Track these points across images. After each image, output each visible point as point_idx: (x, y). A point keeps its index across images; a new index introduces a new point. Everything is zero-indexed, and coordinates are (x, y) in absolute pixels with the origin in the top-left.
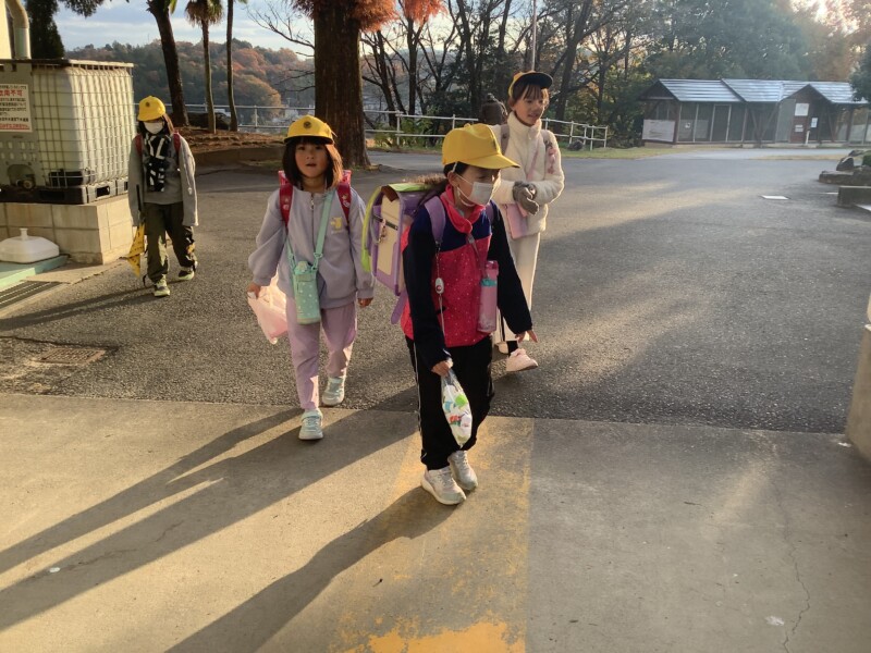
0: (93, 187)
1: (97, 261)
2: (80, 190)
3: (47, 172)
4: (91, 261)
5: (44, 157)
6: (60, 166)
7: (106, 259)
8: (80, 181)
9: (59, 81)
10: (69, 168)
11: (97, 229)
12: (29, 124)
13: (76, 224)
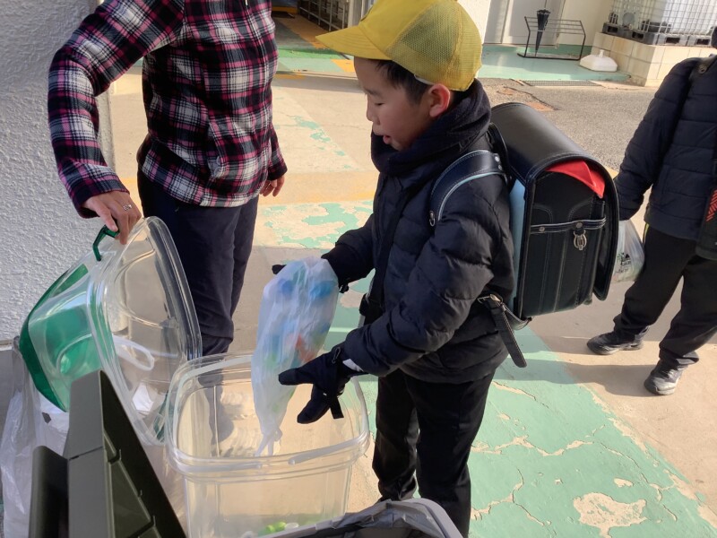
0: (665, 35)
1: (642, 85)
2: (653, 36)
3: (641, 20)
4: (639, 83)
5: (643, 10)
6: (649, 18)
7: (648, 83)
8: (656, 30)
10: (655, 20)
11: (650, 63)
13: (642, 57)
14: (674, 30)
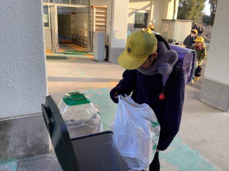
0: (175, 43)
5: (168, 37)
9: (173, 23)
10: (171, 39)
12: (167, 31)
14: (177, 41)
